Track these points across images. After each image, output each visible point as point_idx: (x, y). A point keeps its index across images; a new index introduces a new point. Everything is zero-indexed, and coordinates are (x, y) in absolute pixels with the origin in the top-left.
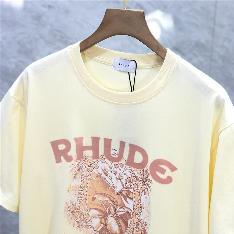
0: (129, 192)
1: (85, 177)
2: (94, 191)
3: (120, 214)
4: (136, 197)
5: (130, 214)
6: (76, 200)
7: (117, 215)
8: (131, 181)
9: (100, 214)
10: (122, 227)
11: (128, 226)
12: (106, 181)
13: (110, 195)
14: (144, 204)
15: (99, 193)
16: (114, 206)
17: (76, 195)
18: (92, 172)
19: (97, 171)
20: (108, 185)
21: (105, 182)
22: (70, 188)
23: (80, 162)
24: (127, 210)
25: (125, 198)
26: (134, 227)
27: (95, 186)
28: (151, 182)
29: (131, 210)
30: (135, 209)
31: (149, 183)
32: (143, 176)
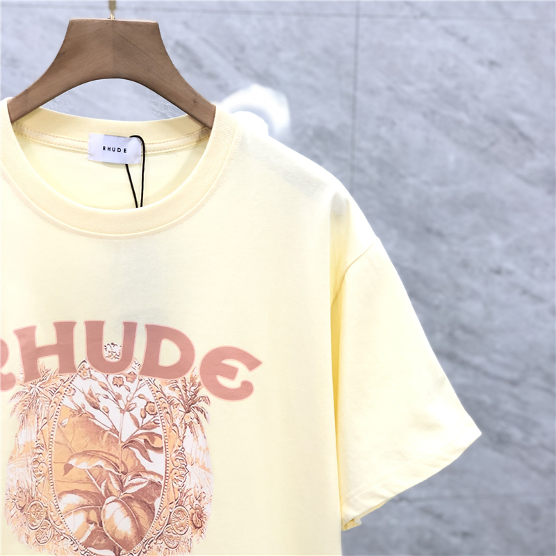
0: (152, 435)
1: (46, 421)
2: (68, 450)
3: (134, 491)
4: (170, 444)
5: (158, 486)
6: (28, 480)
7: (126, 495)
8: (156, 410)
9: (85, 501)
10: (140, 519)
11: (156, 512)
12: (94, 421)
13: (106, 453)
14: (193, 455)
15: (80, 453)
16: (118, 476)
17: (27, 466)
18: (59, 407)
19: (73, 402)
20: (101, 429)
21: (94, 424)
22: (14, 452)
23: (32, 386)
24: (151, 477)
25: (143, 452)
26: (171, 513)
27: (70, 438)
28: (207, 400)
29: (160, 476)
30: (170, 470)
31: (201, 404)
32: (183, 391)
